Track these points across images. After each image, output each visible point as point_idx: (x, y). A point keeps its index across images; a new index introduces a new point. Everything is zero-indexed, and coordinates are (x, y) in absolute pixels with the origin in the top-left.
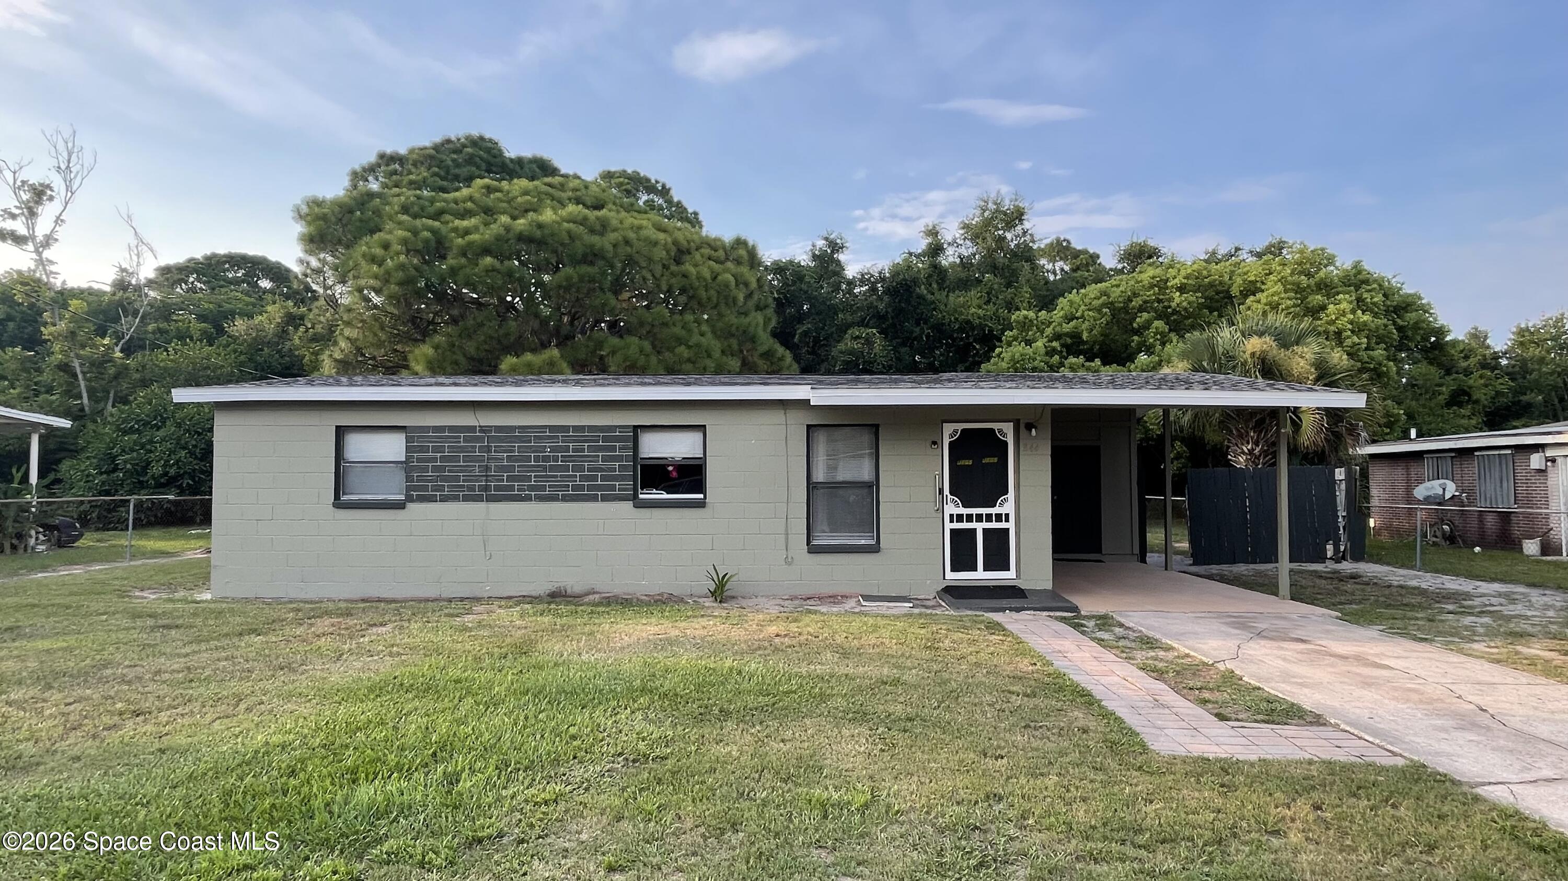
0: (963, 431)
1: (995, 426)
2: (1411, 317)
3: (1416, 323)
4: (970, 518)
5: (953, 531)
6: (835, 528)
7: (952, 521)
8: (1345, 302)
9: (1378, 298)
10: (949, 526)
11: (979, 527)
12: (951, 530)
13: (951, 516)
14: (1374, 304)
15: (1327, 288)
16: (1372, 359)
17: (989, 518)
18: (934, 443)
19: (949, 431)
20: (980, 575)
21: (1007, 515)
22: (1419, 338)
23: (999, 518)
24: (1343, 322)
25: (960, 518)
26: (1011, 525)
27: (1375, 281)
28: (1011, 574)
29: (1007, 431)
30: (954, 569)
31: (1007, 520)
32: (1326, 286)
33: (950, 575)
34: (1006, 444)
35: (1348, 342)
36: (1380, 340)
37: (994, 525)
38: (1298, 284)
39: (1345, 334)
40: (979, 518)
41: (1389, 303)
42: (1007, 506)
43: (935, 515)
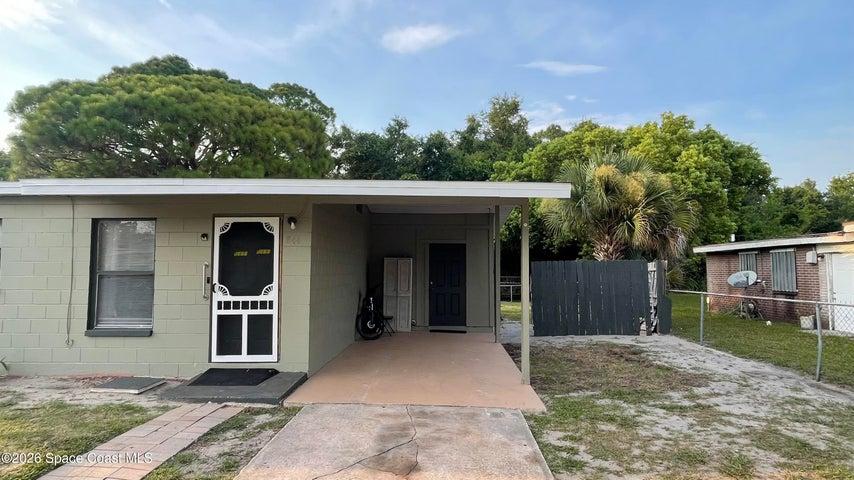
0: (234, 224)
1: (263, 220)
2: (742, 161)
3: (746, 165)
4: (236, 305)
5: (220, 317)
6: (121, 313)
7: (220, 308)
8: (693, 150)
9: (718, 147)
10: (216, 312)
11: (245, 313)
12: (219, 316)
13: (220, 303)
14: (716, 151)
15: (685, 141)
16: (710, 187)
17: (254, 305)
18: (204, 235)
19: (221, 224)
20: (244, 359)
21: (271, 303)
22: (749, 176)
23: (263, 305)
24: (691, 163)
25: (227, 305)
26: (274, 312)
27: (718, 137)
28: (273, 357)
29: (273, 224)
30: (220, 352)
31: (271, 307)
32: (683, 139)
33: (216, 358)
34: (272, 236)
35: (693, 175)
36: (718, 174)
37: (259, 312)
38: (664, 139)
39: (691, 170)
40: (245, 305)
41: (726, 151)
42: (272, 296)
43: (204, 301)
